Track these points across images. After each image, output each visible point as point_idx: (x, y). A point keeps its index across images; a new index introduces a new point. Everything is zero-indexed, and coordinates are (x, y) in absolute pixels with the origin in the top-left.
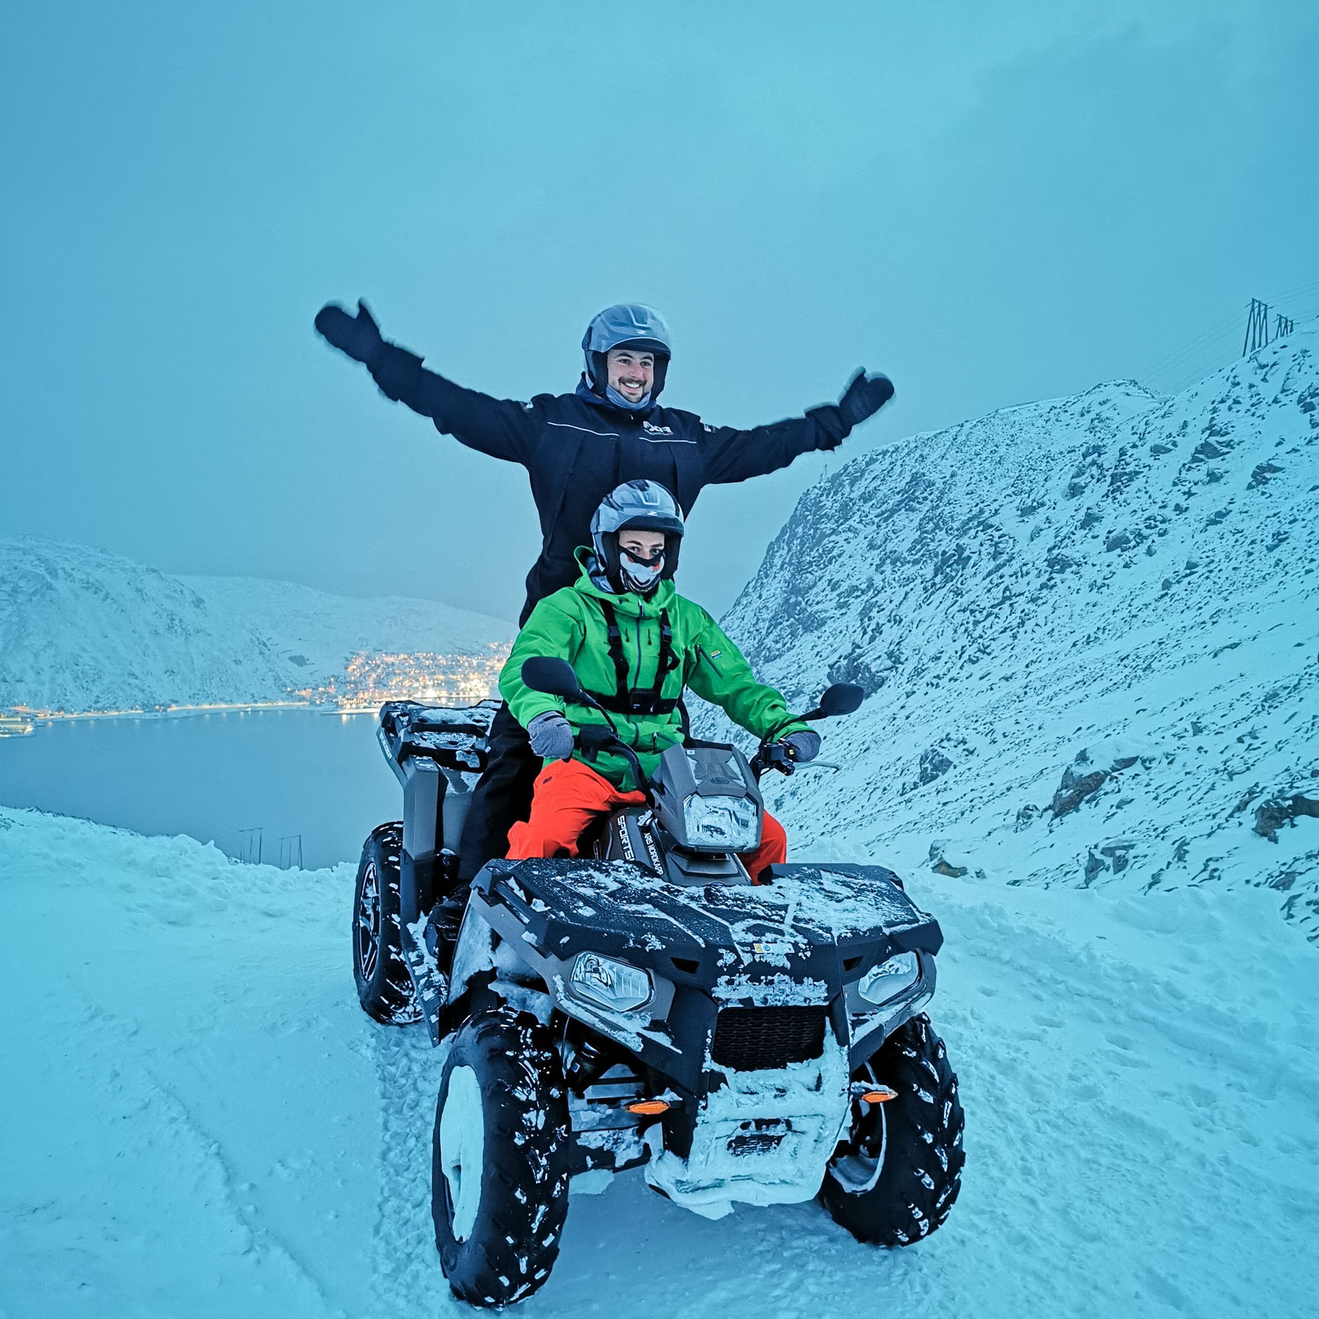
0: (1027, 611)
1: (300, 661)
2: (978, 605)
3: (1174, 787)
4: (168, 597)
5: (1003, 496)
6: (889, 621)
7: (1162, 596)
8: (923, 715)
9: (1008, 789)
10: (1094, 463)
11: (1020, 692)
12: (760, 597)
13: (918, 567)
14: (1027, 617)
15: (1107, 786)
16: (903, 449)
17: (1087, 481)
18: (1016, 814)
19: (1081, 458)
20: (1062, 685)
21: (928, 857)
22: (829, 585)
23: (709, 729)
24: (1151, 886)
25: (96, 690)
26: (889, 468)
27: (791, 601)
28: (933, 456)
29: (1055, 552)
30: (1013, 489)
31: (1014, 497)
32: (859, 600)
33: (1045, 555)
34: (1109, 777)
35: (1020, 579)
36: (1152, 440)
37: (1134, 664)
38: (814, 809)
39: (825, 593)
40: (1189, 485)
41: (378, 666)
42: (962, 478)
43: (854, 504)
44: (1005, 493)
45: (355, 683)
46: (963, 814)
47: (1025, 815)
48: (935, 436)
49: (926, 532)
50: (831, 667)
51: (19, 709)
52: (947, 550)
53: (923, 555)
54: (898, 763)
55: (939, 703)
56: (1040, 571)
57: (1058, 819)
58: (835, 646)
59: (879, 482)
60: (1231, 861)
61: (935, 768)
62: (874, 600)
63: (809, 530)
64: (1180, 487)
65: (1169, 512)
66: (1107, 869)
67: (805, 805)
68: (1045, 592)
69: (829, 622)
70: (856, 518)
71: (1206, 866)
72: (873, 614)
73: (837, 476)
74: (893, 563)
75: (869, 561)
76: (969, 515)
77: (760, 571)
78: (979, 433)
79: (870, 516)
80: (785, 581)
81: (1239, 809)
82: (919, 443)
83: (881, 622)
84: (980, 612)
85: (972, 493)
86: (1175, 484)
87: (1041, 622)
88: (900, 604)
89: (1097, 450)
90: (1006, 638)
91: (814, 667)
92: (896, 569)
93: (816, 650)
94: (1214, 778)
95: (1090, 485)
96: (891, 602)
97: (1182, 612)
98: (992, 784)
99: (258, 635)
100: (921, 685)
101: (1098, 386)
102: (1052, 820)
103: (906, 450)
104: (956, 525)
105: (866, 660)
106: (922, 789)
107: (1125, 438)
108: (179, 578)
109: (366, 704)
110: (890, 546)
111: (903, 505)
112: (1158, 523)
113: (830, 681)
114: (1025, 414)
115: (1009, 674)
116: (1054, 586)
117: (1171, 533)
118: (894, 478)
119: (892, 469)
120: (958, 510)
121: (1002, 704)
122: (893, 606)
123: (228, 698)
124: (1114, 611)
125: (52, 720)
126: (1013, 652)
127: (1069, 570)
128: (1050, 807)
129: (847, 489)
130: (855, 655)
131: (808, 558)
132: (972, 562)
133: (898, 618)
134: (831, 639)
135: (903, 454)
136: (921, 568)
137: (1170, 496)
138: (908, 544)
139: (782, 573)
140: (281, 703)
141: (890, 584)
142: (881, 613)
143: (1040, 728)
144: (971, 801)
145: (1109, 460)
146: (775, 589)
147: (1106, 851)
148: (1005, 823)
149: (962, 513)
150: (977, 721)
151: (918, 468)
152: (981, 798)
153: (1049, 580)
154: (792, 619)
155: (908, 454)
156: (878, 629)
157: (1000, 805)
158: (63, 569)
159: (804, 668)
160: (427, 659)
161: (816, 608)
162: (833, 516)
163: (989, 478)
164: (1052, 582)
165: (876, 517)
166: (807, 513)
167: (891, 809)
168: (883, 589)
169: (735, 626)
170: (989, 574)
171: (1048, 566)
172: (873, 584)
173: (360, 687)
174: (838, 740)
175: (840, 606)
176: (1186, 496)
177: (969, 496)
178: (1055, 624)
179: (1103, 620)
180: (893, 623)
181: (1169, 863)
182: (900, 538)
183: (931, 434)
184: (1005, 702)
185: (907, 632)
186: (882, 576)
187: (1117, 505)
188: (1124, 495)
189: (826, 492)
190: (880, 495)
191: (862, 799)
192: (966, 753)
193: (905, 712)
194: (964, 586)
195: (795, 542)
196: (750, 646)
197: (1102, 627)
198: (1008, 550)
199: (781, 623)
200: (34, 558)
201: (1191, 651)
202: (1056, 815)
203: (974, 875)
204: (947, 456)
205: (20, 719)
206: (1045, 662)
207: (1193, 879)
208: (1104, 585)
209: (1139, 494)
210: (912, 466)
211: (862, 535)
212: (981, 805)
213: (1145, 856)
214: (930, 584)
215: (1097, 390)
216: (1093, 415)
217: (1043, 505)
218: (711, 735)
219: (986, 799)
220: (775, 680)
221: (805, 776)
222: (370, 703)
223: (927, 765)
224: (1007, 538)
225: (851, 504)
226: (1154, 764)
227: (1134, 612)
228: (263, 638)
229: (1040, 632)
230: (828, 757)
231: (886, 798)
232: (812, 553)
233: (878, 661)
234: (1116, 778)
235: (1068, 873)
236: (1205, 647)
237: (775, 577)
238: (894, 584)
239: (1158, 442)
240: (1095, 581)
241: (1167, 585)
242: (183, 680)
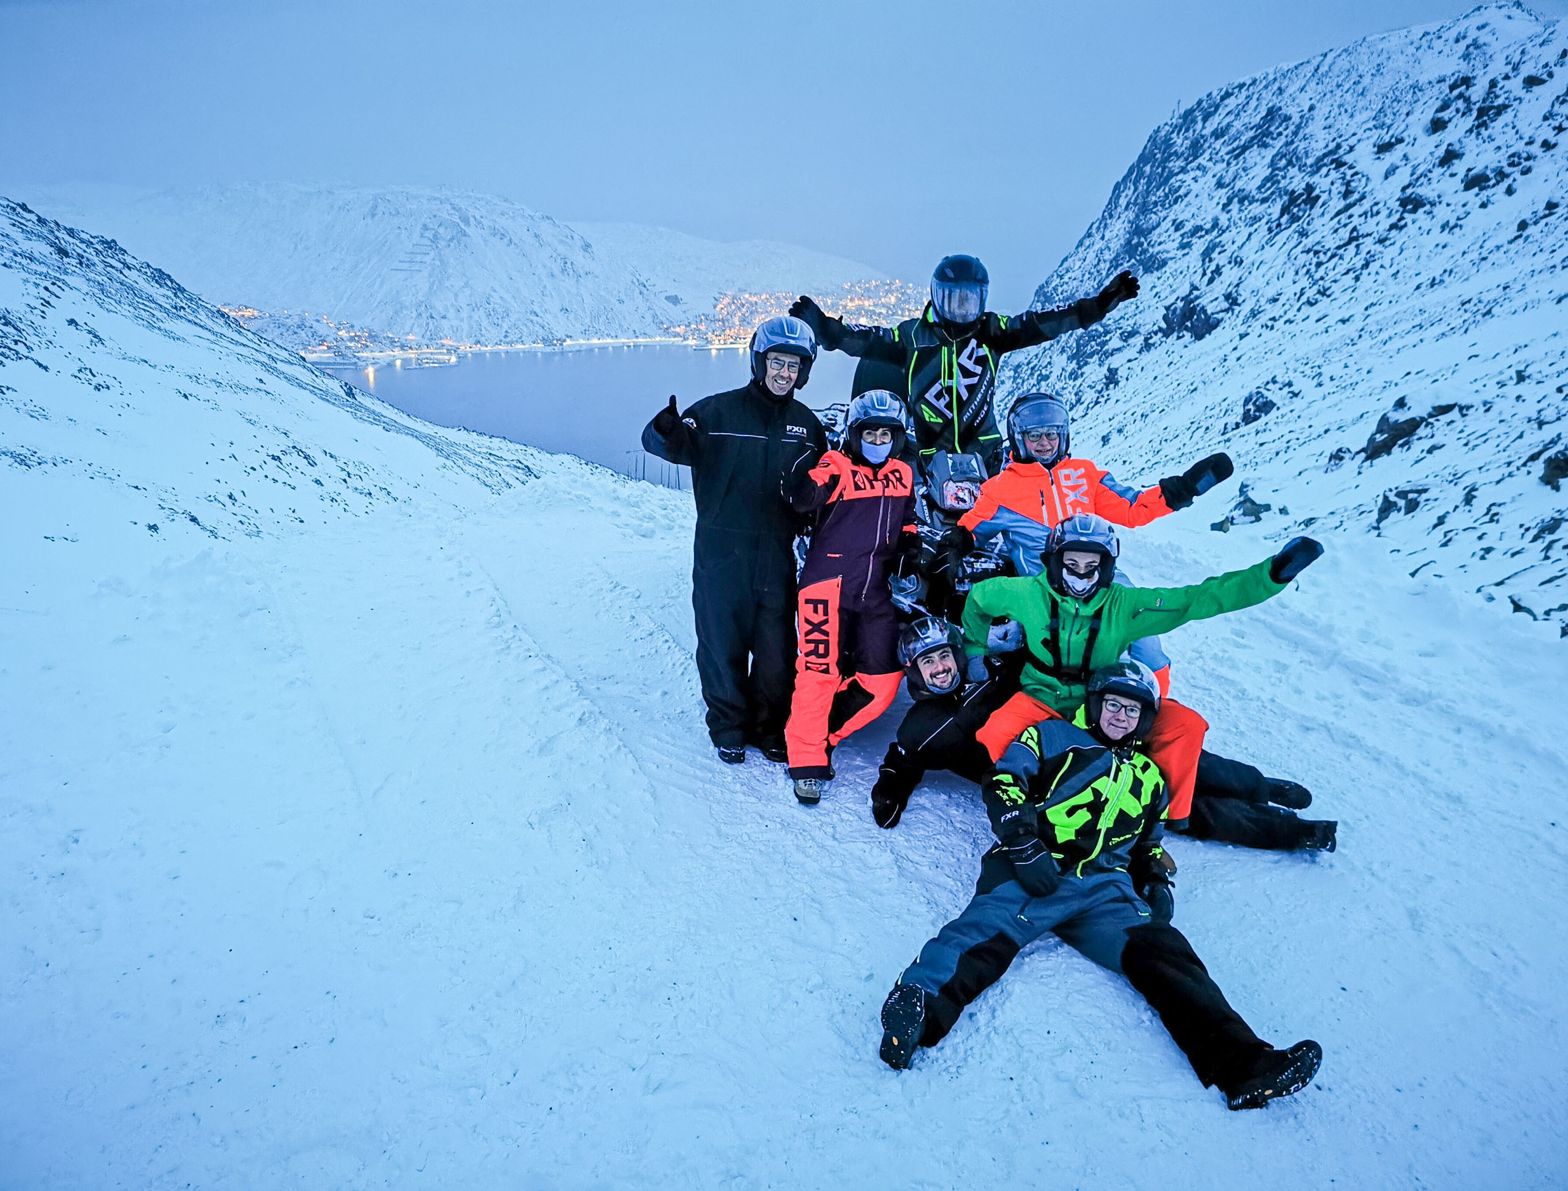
0: (1372, 253)
1: (674, 300)
2: (1323, 247)
3: (1485, 434)
4: (562, 242)
5: (1363, 129)
6: (1230, 263)
7: (1516, 238)
8: (1254, 356)
9: (1326, 431)
10: (1460, 96)
11: (1355, 335)
12: (1103, 238)
13: (1266, 205)
14: (1372, 259)
15: (1422, 431)
16: (1261, 82)
17: (1451, 116)
18: (1329, 455)
19: (1448, 91)
20: (1399, 328)
21: (1238, 493)
22: (1173, 224)
23: (1046, 366)
24: (1435, 526)
25: (505, 327)
26: (1245, 102)
27: (1134, 242)
28: (1292, 89)
29: (1409, 191)
30: (1374, 122)
31: (1374, 130)
32: (1202, 240)
33: (1398, 194)
34: (1424, 423)
35: (1369, 218)
36: (1526, 70)
37: (1476, 309)
38: (1138, 446)
39: (1168, 233)
40: (1560, 120)
41: (743, 305)
42: (1322, 111)
43: (1205, 141)
44: (1365, 127)
45: (723, 321)
46: (1277, 454)
47: (1337, 457)
48: (1296, 68)
49: (1278, 169)
50: (1167, 308)
51: (444, 342)
52: (1296, 189)
53: (1273, 193)
54: (1223, 404)
55: (1272, 345)
56: (1391, 212)
57: (1369, 462)
58: (1174, 287)
59: (1233, 117)
60: (1513, 506)
61: (1259, 409)
62: (1217, 240)
63: (1157, 168)
64: (1550, 121)
65: (1535, 149)
66: (1399, 510)
67: (1130, 441)
68: (1394, 232)
69: (1170, 263)
70: (1207, 155)
71: (1489, 510)
72: (1214, 255)
73: (1189, 113)
74: (1241, 202)
75: (1216, 200)
76: (1325, 151)
77: (1104, 211)
78: (1343, 63)
79: (1220, 154)
80: (1129, 222)
81: (1534, 458)
82: (1278, 75)
83: (1221, 264)
84: (1325, 253)
85: (1330, 127)
86: (1545, 118)
87: (1387, 264)
88: (1242, 245)
89: (1467, 81)
90: (1349, 280)
91: (1152, 308)
92: (1243, 208)
93: (1155, 291)
94: (1526, 426)
95: (1454, 121)
96: (1233, 243)
97: (1534, 255)
98: (1310, 426)
99: (638, 276)
100: (1256, 325)
101: (1479, 8)
102: (1363, 462)
103: (1264, 83)
104: (1310, 161)
105: (1203, 301)
106: (1243, 429)
107: (1498, 68)
108: (569, 224)
109: (732, 340)
110: (1239, 184)
111: (1255, 141)
112: (1522, 161)
113: (1166, 322)
114: (1395, 41)
115: (1346, 317)
116: (1405, 225)
117: (1534, 171)
118: (1249, 112)
119: (1248, 103)
120: (1314, 145)
121: (1334, 347)
122: (1235, 247)
123: (613, 334)
124: (1464, 253)
125: (471, 352)
126: (1354, 295)
127: (1421, 211)
128: (1363, 450)
129: (1200, 125)
130: (1192, 296)
131: (1154, 198)
132: (1320, 202)
133: (1239, 259)
134: (1171, 279)
135: (1261, 87)
136: (1269, 207)
137: (1539, 131)
138: (1257, 182)
139: (1126, 213)
140: (658, 339)
141: (1235, 224)
142: (1222, 255)
143: (1369, 372)
144: (1288, 442)
145: (1477, 92)
146: (1118, 230)
147: (1402, 494)
148: (1317, 464)
149: (1318, 148)
150: (1306, 364)
151: (1275, 101)
152: (1298, 439)
153: (1399, 220)
154: (1133, 261)
155: (1266, 87)
156: (1218, 271)
157: (1315, 447)
158: (474, 217)
159: (1141, 308)
160: (786, 299)
161: (1158, 248)
162: (1183, 154)
163: (1349, 111)
164: (1402, 223)
165: (1227, 154)
166: (1156, 151)
167: (1210, 448)
168: (1228, 228)
169: (1076, 267)
170: (1338, 214)
171: (1400, 205)
172: (1218, 224)
173: (727, 324)
174: (1167, 381)
175: (1183, 246)
176: (1556, 131)
177: (1326, 131)
178: (1402, 265)
179: (1452, 261)
180: (1233, 264)
181: (1456, 507)
182: (1250, 176)
183: (1292, 66)
184: (1338, 345)
185: (1247, 274)
186: (1228, 216)
187: (1481, 141)
188: (1490, 131)
189: (1177, 128)
190: (1233, 131)
191: (1185, 438)
192: (1291, 395)
193: (1237, 354)
194: (1310, 227)
195: (1142, 181)
196: (1090, 287)
197: (1449, 270)
198: (1360, 189)
199: (1122, 264)
200: (449, 207)
201: (1536, 296)
202: (1367, 459)
203: (1278, 512)
204: (1307, 88)
205: (445, 351)
206: (1385, 305)
207: (1475, 521)
208: (1456, 226)
209: (1505, 129)
210: (1269, 99)
211: (1210, 174)
212: (1296, 447)
213: (1436, 500)
214: (1275, 224)
215: (1477, 13)
216: (1469, 41)
217: (1400, 141)
218: (1048, 373)
219: (1301, 441)
220: (1112, 321)
221: (1133, 414)
222: (736, 340)
223: (1250, 406)
224: (1360, 176)
225: (1202, 141)
226: (1472, 411)
227: (1484, 255)
228: (642, 279)
229: (1385, 274)
230: (1156, 396)
231: (1207, 437)
232: (1158, 193)
233: (1215, 303)
234: (1432, 424)
235: (1363, 512)
236: (1551, 292)
237: (1119, 217)
238: (1240, 223)
239: (1533, 72)
240: (1448, 222)
241: (1523, 226)
242: (576, 318)
